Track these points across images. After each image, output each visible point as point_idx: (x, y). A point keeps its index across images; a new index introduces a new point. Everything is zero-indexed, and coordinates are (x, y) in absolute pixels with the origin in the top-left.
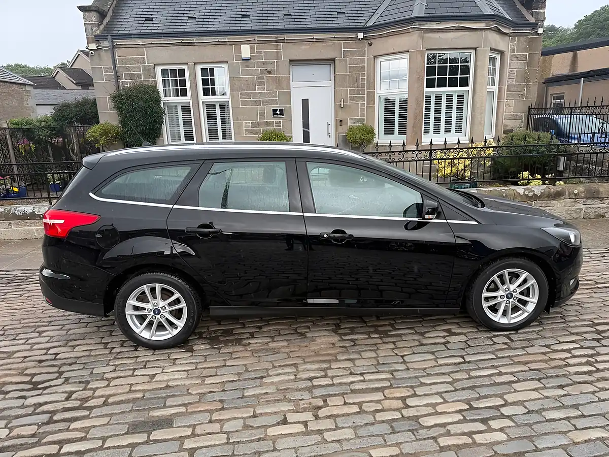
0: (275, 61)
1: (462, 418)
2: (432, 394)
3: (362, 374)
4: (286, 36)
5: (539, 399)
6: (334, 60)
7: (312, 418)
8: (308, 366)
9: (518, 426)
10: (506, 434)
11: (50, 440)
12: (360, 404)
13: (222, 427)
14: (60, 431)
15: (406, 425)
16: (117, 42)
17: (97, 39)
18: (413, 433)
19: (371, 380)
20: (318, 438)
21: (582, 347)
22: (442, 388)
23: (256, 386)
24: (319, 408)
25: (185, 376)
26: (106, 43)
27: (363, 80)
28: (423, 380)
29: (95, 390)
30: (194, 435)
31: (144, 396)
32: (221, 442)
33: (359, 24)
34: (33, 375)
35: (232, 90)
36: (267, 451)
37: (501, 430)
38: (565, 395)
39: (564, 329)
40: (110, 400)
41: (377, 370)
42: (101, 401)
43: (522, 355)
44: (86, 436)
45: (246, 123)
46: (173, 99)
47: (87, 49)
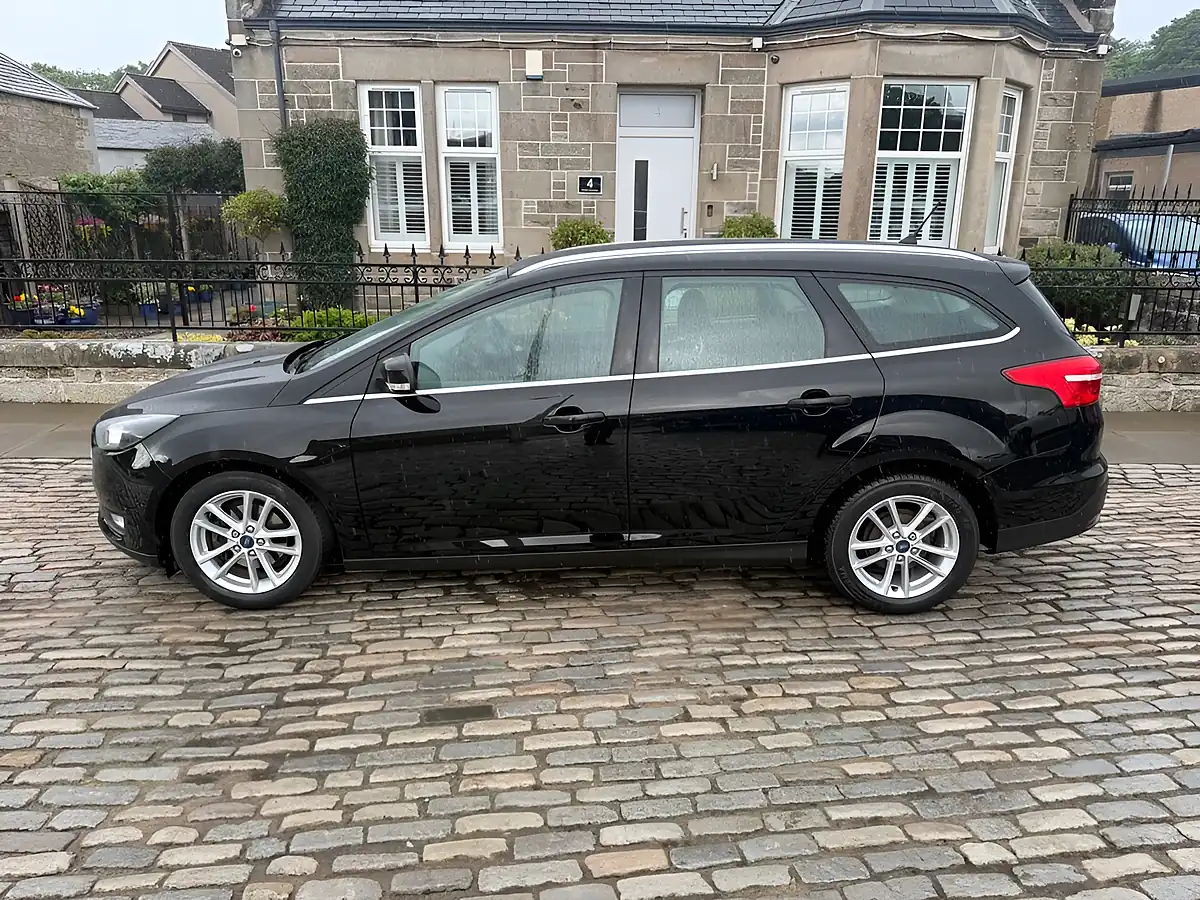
0: (590, 84)
1: (990, 724)
2: (934, 687)
3: (804, 652)
4: (615, 38)
5: (1117, 701)
6: (702, 88)
7: (731, 713)
8: (709, 636)
9: (1087, 739)
10: (1069, 750)
11: (291, 730)
12: (811, 697)
13: (581, 721)
14: (301, 719)
15: (896, 731)
16: (286, 34)
17: (249, 26)
18: (909, 743)
19: (821, 662)
20: (748, 744)
21: (1185, 626)
22: (949, 679)
23: (624, 662)
24: (741, 700)
25: (497, 641)
26: (266, 36)
27: (757, 130)
28: (913, 665)
29: (342, 658)
30: (536, 731)
31: (432, 671)
32: (587, 743)
33: (756, 20)
34: (224, 633)
35: (504, 137)
36: (669, 759)
37: (1059, 743)
38: (1162, 697)
39: (1152, 594)
40: (376, 675)
41: (830, 648)
42: (359, 676)
43: (1081, 633)
44: (350, 727)
45: (527, 203)
46: (387, 150)
47: (229, 44)
